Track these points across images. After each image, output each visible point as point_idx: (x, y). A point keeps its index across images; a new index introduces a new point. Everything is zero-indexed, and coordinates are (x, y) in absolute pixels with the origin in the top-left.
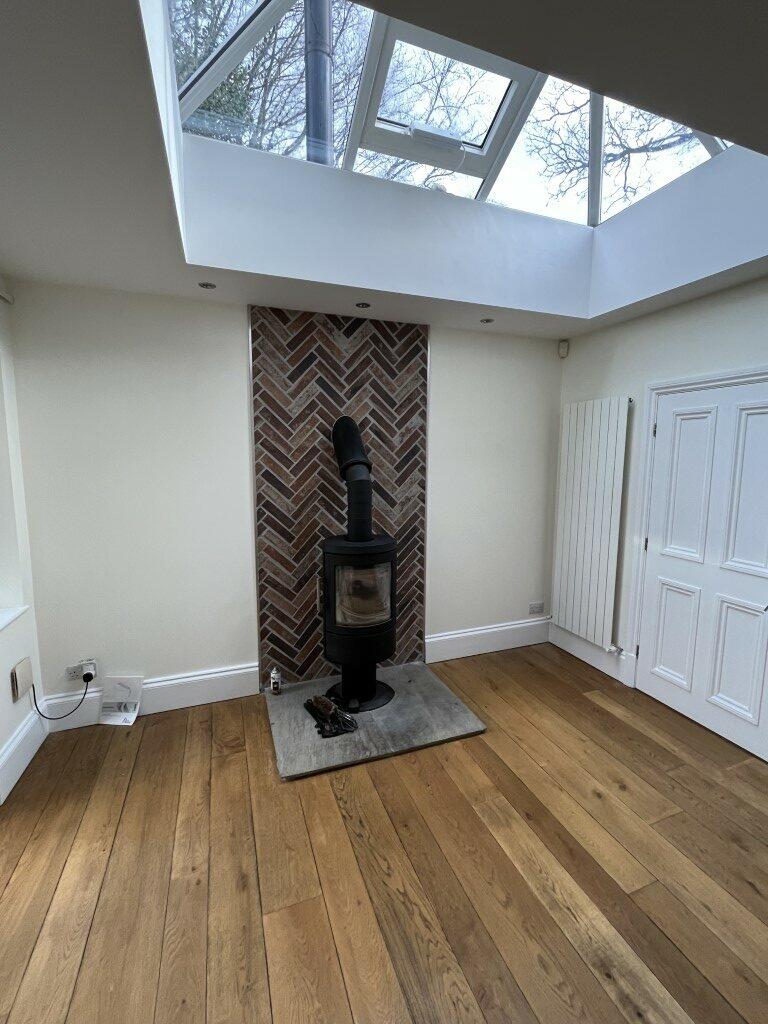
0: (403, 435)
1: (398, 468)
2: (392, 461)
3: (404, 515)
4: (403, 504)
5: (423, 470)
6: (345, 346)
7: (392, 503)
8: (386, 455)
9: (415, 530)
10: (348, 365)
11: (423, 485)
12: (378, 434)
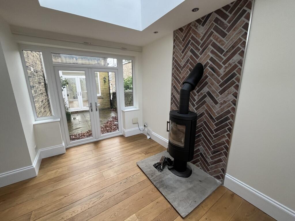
0: (226, 68)
1: (221, 86)
2: (218, 82)
3: (222, 110)
4: (222, 104)
5: (237, 87)
6: (201, 30)
7: (216, 103)
8: (216, 79)
9: (227, 119)
10: (202, 40)
11: (236, 95)
12: (213, 69)
